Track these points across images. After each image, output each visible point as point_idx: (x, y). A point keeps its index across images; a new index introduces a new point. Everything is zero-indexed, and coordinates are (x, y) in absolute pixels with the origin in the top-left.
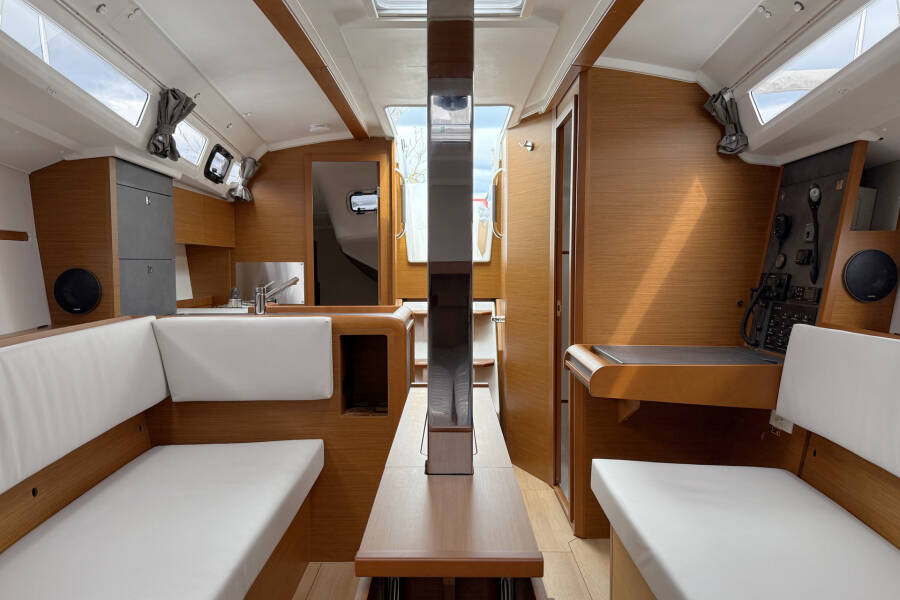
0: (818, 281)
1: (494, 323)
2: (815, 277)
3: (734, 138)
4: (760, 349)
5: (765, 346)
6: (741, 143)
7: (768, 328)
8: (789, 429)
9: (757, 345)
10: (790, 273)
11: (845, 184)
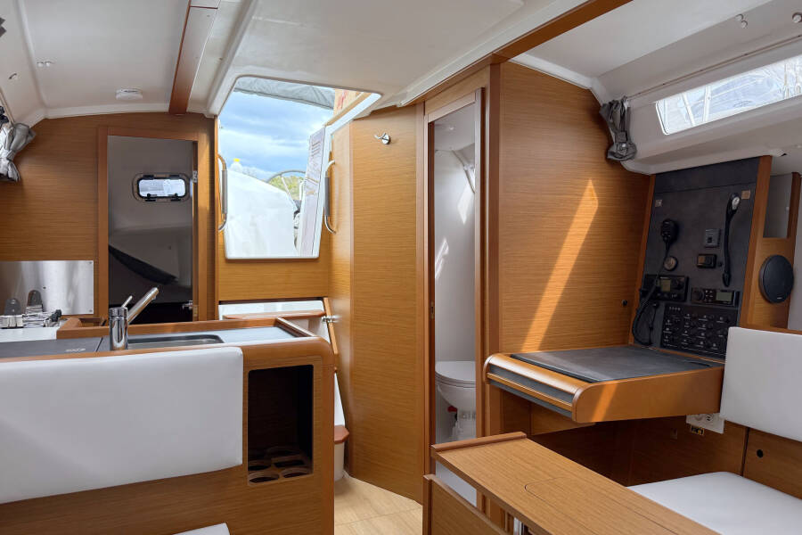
0: (731, 284)
1: (325, 325)
2: (727, 280)
3: (624, 146)
4: (655, 348)
5: (663, 345)
6: (631, 150)
7: (664, 327)
8: (720, 430)
9: (650, 344)
10: (686, 275)
11: (753, 196)
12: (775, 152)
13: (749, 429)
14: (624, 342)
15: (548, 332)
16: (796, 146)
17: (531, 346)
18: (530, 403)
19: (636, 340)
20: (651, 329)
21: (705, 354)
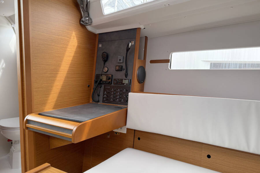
0: (128, 77)
2: (126, 76)
3: (87, 18)
4: (101, 103)
5: (103, 102)
6: (90, 21)
7: (104, 94)
8: (125, 132)
9: (98, 101)
10: (112, 74)
11: (135, 43)
12: (142, 27)
13: (135, 130)
14: (89, 102)
15: (57, 101)
16: (149, 24)
17: (48, 108)
18: (49, 136)
19: (93, 100)
20: (99, 96)
21: (119, 104)
